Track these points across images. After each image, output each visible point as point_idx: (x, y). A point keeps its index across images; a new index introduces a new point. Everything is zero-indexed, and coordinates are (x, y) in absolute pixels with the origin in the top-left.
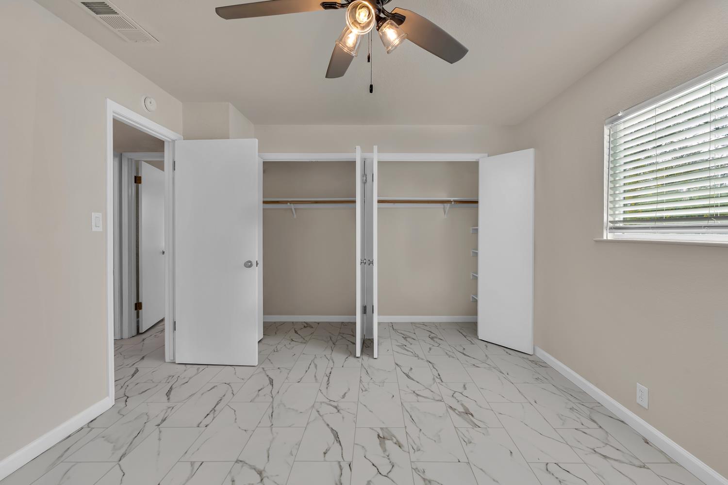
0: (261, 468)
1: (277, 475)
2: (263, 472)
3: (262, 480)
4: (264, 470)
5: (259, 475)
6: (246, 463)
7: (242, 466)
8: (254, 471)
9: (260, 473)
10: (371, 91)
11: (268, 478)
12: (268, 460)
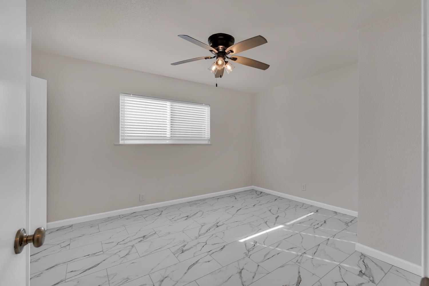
0: (238, 275)
1: (235, 267)
2: (239, 272)
3: (242, 269)
4: (238, 273)
5: (242, 272)
6: (242, 282)
7: (245, 282)
8: (242, 276)
9: (240, 273)
10: (217, 86)
11: (239, 268)
12: (232, 276)
